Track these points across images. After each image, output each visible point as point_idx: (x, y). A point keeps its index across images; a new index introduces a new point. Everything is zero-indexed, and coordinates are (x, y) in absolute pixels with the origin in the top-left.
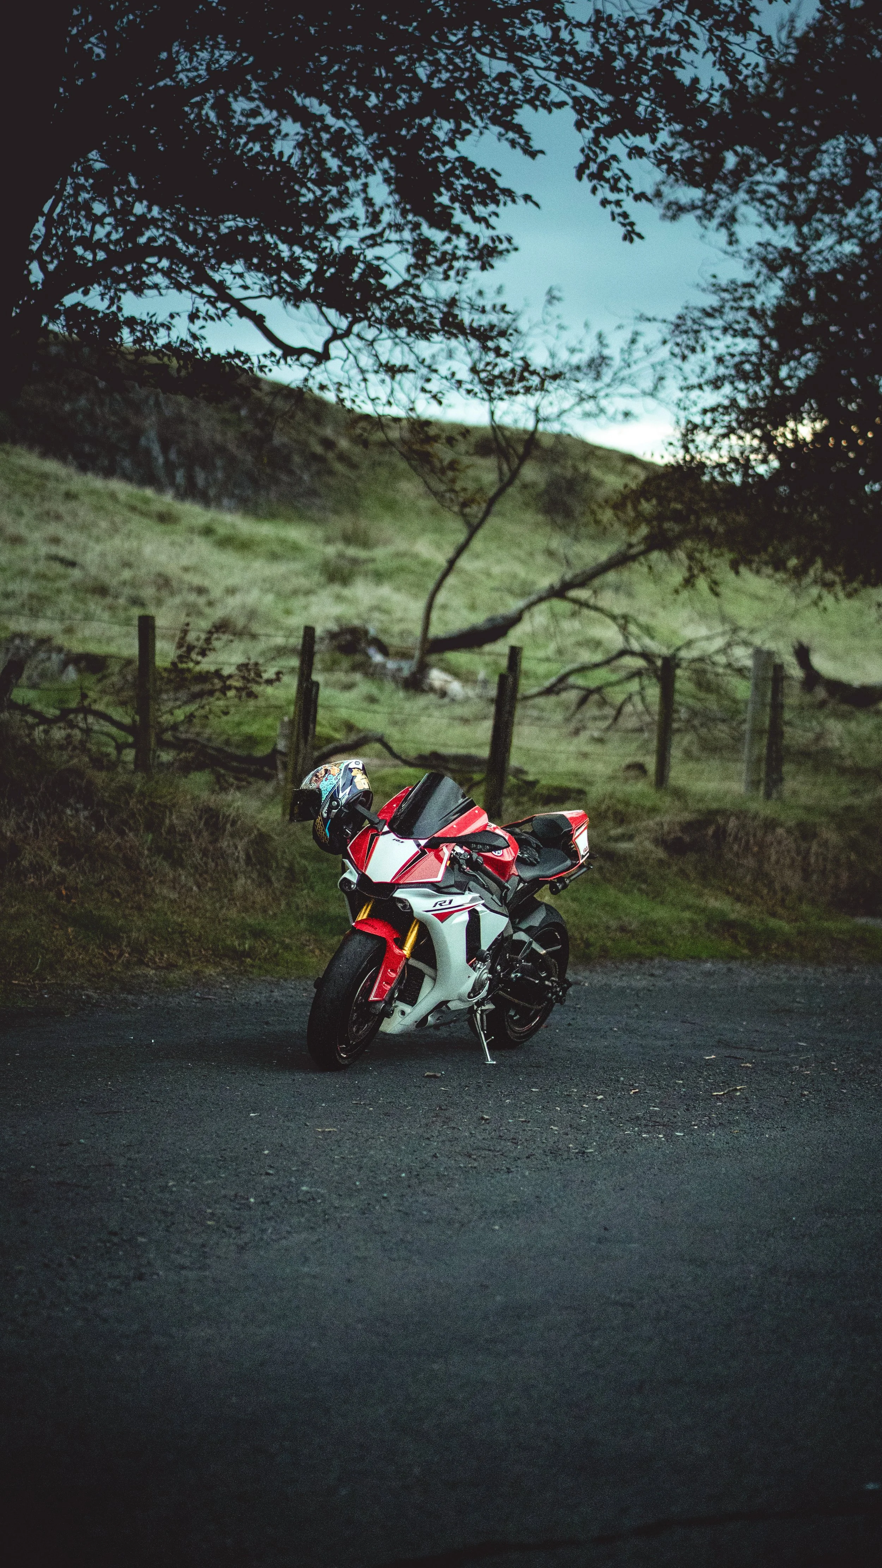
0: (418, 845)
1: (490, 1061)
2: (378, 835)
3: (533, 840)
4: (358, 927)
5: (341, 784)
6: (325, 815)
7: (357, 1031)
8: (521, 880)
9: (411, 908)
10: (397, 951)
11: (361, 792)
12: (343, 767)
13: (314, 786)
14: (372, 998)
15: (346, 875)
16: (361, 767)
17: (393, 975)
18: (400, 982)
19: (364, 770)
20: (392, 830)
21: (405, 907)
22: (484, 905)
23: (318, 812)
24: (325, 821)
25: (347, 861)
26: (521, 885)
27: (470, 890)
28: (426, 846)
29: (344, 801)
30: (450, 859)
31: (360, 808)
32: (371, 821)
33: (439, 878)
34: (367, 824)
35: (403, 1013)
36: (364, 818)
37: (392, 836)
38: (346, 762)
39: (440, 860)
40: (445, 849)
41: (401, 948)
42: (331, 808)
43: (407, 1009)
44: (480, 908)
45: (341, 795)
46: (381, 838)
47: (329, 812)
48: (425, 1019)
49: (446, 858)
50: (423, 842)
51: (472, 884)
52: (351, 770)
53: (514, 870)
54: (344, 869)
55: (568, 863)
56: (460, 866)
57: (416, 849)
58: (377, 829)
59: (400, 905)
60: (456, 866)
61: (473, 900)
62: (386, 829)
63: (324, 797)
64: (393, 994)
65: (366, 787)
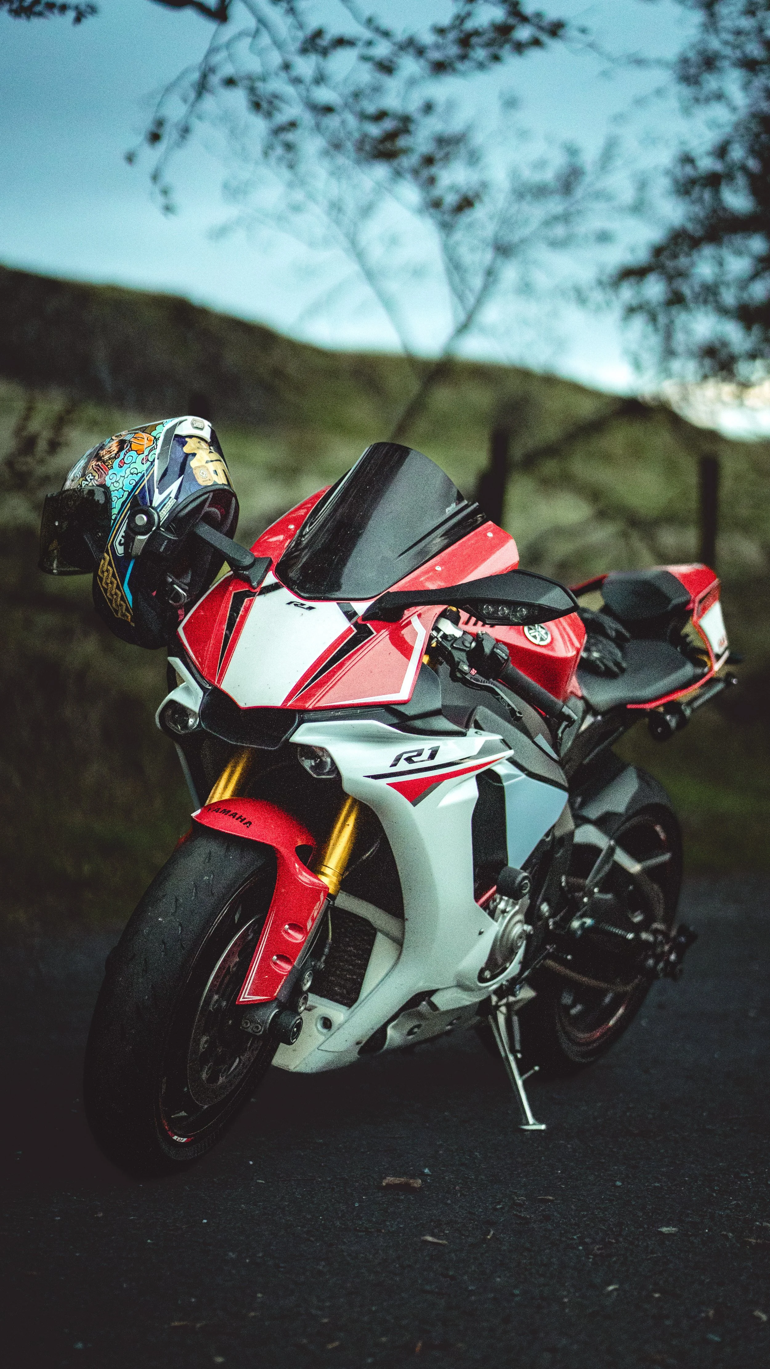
0: (350, 615)
1: (532, 1124)
2: (251, 594)
3: (611, 625)
4: (205, 822)
5: (157, 472)
6: (120, 550)
7: (213, 1078)
8: (589, 708)
9: (335, 769)
10: (305, 878)
11: (206, 490)
12: (161, 431)
13: (92, 481)
14: (246, 996)
15: (177, 695)
16: (206, 434)
17: (298, 937)
18: (316, 953)
19: (214, 443)
20: (285, 580)
21: (319, 767)
22: (512, 761)
23: (102, 545)
24: (120, 563)
25: (176, 662)
26: (589, 720)
27: (478, 726)
28: (368, 615)
29: (164, 514)
30: (429, 650)
31: (205, 531)
32: (234, 565)
33: (403, 694)
34: (226, 571)
35: (327, 1023)
36: (220, 557)
37: (285, 594)
38: (170, 423)
39: (405, 649)
40: (415, 621)
41: (315, 866)
42: (133, 531)
43: (337, 1013)
44: (503, 769)
45: (158, 499)
46: (259, 601)
47: (128, 541)
48: (381, 1033)
49: (419, 645)
50: (361, 608)
51: (482, 712)
52: (181, 440)
53: (574, 684)
54: (172, 681)
55: (689, 670)
56: (454, 666)
57: (343, 624)
58: (248, 580)
59: (308, 764)
60: (444, 668)
61: (485, 751)
62: (270, 579)
63: (116, 505)
64: (299, 981)
65: (221, 480)
